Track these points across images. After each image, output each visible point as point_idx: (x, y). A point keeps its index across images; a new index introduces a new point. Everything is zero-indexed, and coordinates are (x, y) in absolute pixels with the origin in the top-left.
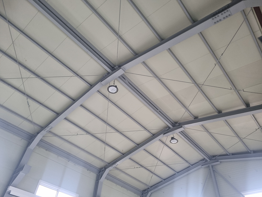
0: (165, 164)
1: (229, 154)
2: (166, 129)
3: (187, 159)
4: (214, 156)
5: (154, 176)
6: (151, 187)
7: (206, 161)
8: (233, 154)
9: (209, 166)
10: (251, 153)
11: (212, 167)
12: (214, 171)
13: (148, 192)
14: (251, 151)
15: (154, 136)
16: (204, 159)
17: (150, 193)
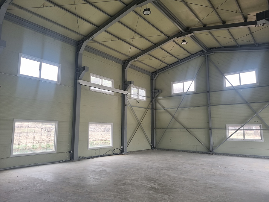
0: (173, 56)
1: (222, 47)
2: (179, 33)
3: (189, 51)
4: (211, 48)
5: (163, 63)
6: (159, 70)
7: (204, 52)
8: (225, 47)
9: (205, 56)
10: (238, 47)
11: (208, 57)
12: (208, 59)
13: (156, 74)
14: (239, 45)
15: (169, 38)
16: (203, 50)
17: (158, 74)
